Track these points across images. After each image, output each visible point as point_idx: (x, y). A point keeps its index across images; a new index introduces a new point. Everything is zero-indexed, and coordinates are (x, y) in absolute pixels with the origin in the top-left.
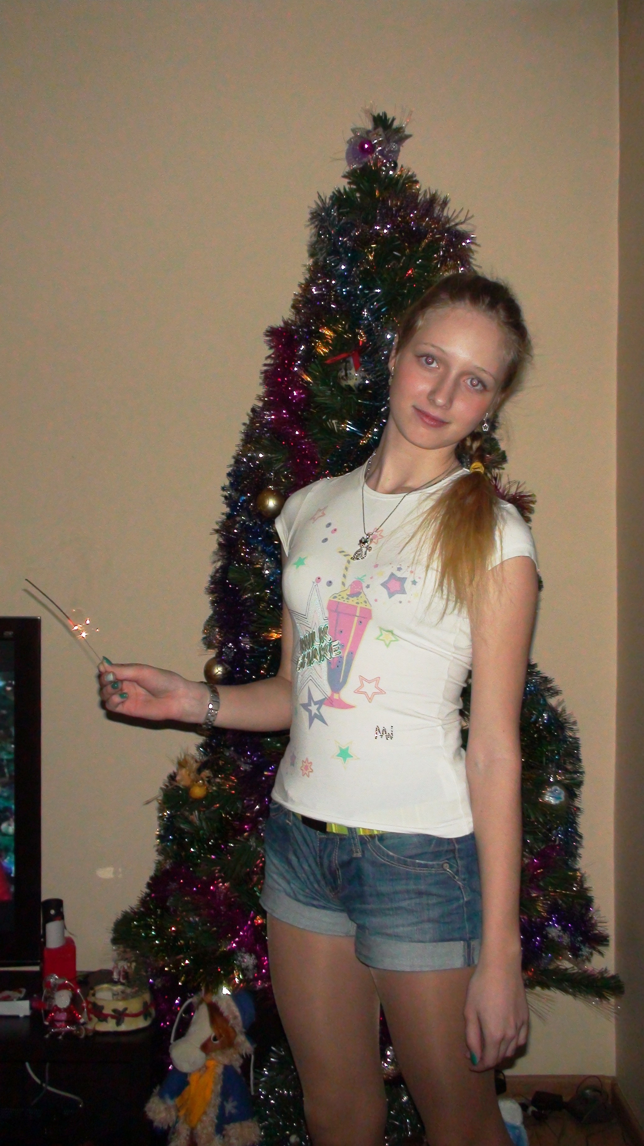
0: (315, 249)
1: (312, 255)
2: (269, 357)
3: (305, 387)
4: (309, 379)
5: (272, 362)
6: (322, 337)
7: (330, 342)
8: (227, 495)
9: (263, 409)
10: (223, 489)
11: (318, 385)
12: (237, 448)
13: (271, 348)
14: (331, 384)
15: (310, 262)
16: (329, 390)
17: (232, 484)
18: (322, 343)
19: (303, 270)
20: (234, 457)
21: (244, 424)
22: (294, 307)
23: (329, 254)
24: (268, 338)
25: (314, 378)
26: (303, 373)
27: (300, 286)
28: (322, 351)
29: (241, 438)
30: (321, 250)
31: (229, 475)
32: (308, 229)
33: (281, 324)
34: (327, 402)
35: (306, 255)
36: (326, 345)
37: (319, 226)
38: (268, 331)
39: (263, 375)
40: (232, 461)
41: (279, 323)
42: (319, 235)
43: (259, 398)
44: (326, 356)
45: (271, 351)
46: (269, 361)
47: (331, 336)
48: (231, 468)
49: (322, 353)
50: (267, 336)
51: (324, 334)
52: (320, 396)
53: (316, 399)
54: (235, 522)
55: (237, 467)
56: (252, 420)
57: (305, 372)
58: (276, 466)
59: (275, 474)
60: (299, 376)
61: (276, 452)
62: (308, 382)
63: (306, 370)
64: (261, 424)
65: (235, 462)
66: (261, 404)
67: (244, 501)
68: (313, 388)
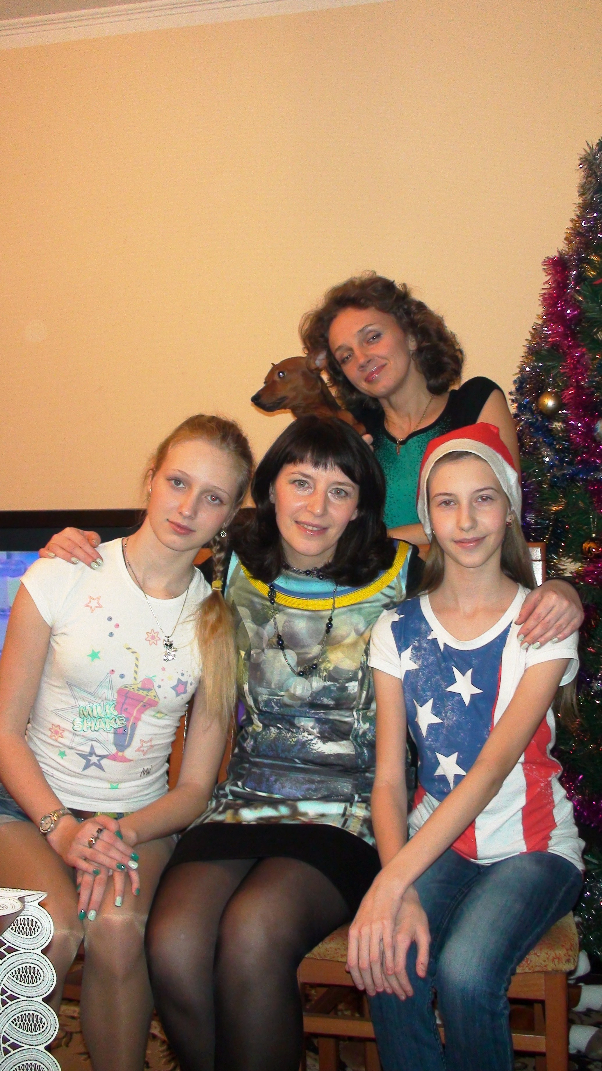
0: (584, 189)
1: (582, 194)
2: (546, 282)
3: (576, 306)
4: (580, 298)
5: (549, 287)
6: (590, 262)
7: (598, 266)
8: (514, 399)
9: (542, 326)
10: (511, 394)
11: (588, 302)
12: (521, 359)
13: (549, 274)
14: (600, 301)
15: (580, 201)
16: (598, 306)
17: (517, 390)
18: (591, 267)
19: (574, 207)
20: (518, 367)
21: (527, 340)
22: (566, 239)
23: (595, 193)
24: (545, 267)
25: (585, 297)
26: (575, 294)
27: (572, 220)
28: (591, 274)
29: (524, 351)
30: (589, 189)
31: (515, 382)
32: (578, 173)
33: (557, 254)
34: (597, 316)
35: (577, 194)
36: (594, 269)
37: (587, 170)
38: (545, 261)
39: (541, 298)
40: (517, 370)
41: (554, 254)
42: (587, 177)
43: (540, 317)
44: (595, 278)
45: (549, 277)
46: (547, 286)
47: (598, 261)
48: (517, 376)
49: (591, 275)
50: (545, 265)
51: (593, 260)
52: (590, 312)
53: (588, 314)
54: (521, 420)
55: (522, 375)
56: (533, 336)
57: (576, 293)
58: (554, 372)
59: (553, 379)
60: (572, 297)
61: (553, 360)
62: (580, 301)
63: (577, 291)
64: (541, 338)
65: (520, 371)
66: (540, 322)
67: (527, 402)
68: (584, 306)
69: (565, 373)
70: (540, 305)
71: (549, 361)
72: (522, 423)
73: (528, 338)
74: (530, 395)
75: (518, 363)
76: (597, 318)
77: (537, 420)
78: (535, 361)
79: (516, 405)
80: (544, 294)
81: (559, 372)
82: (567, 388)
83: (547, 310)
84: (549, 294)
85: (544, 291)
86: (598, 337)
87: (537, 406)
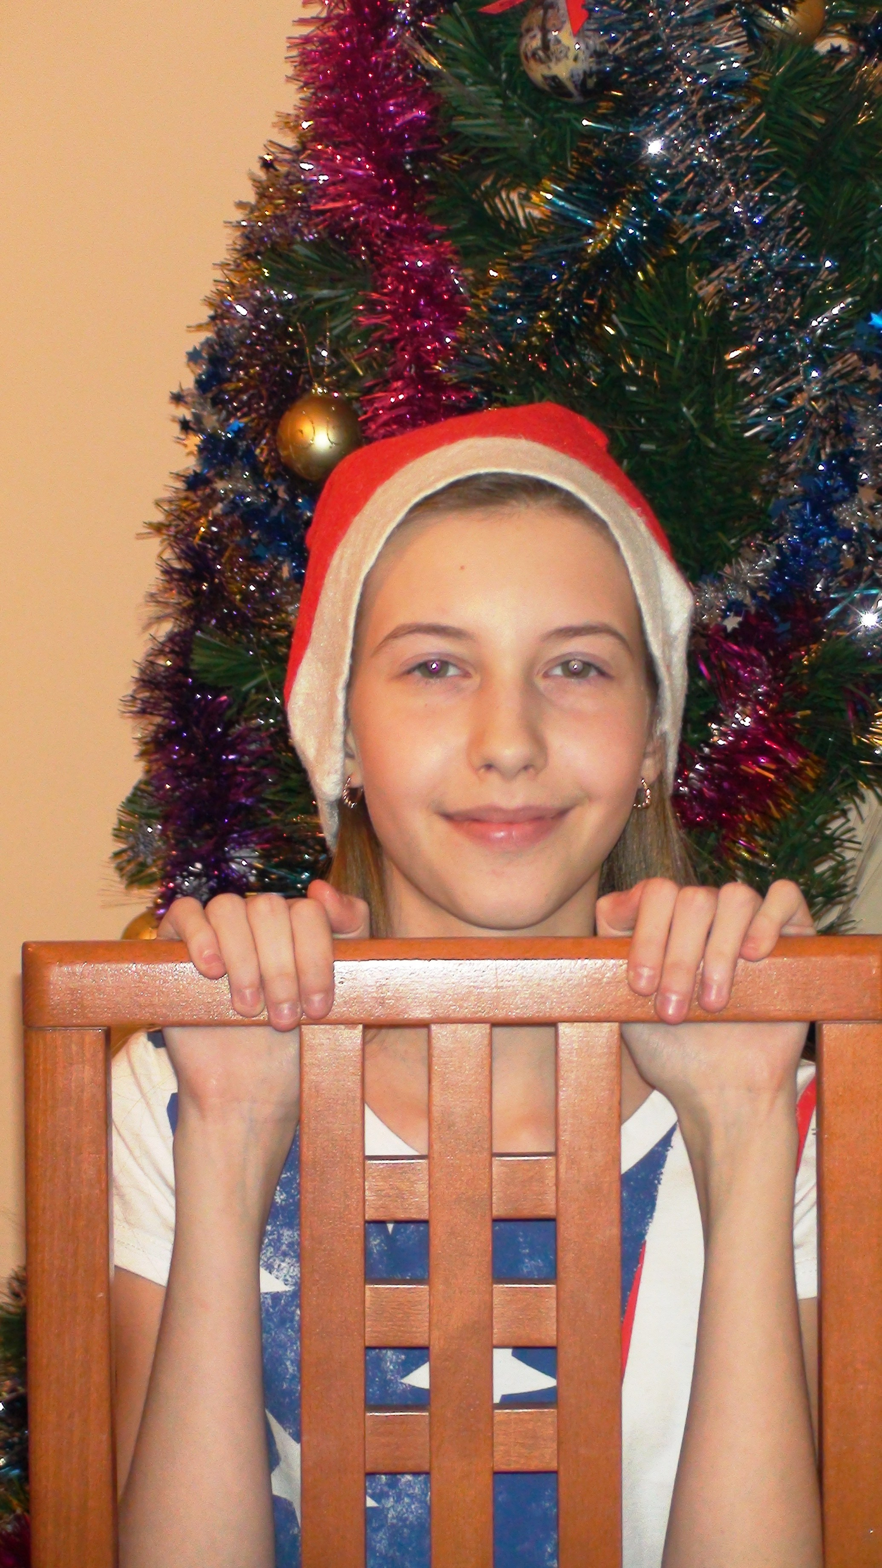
4: (435, 63)
5: (322, 14)
8: (189, 417)
9: (297, 154)
10: (178, 398)
11: (462, 79)
12: (218, 275)
14: (502, 75)
16: (498, 96)
17: (201, 385)
20: (210, 303)
21: (240, 205)
25: (450, 59)
26: (417, 45)
29: (229, 243)
31: (194, 357)
34: (493, 132)
39: (295, 53)
40: (204, 314)
43: (289, 123)
46: (314, 11)
48: (205, 334)
52: (468, 115)
53: (459, 122)
54: (213, 498)
55: (218, 334)
56: (262, 194)
57: (422, 43)
58: (338, 325)
59: (333, 353)
60: (405, 55)
61: (333, 283)
62: (430, 74)
63: (424, 37)
64: (291, 199)
65: (213, 318)
66: (290, 141)
67: (240, 433)
68: (449, 90)
69: (377, 327)
70: (289, 79)
71: (319, 285)
72: (219, 508)
73: (245, 200)
74: (247, 408)
75: (208, 289)
76: (494, 139)
77: (274, 496)
78: (271, 282)
79: (195, 440)
80: (307, 40)
81: (357, 323)
82: (384, 384)
83: (316, 98)
84: (324, 40)
85: (306, 30)
86: (494, 208)
87: (273, 447)
